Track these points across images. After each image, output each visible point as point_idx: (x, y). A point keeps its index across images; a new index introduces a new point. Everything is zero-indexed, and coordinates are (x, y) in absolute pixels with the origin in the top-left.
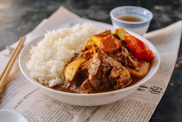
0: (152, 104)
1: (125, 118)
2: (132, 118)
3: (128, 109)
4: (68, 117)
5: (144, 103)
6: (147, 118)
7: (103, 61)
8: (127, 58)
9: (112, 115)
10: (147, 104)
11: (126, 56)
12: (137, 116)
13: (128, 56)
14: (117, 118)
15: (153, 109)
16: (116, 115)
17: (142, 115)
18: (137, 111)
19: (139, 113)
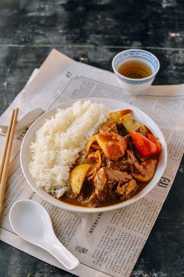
0: (158, 202)
1: (132, 220)
2: (139, 220)
3: (134, 208)
4: (76, 221)
5: (151, 201)
6: (153, 220)
7: (109, 178)
8: (133, 165)
9: (119, 217)
10: (154, 202)
11: (132, 163)
12: (143, 217)
13: (133, 163)
14: (124, 221)
15: (159, 209)
16: (123, 217)
17: (148, 217)
18: (143, 211)
19: (145, 214)
